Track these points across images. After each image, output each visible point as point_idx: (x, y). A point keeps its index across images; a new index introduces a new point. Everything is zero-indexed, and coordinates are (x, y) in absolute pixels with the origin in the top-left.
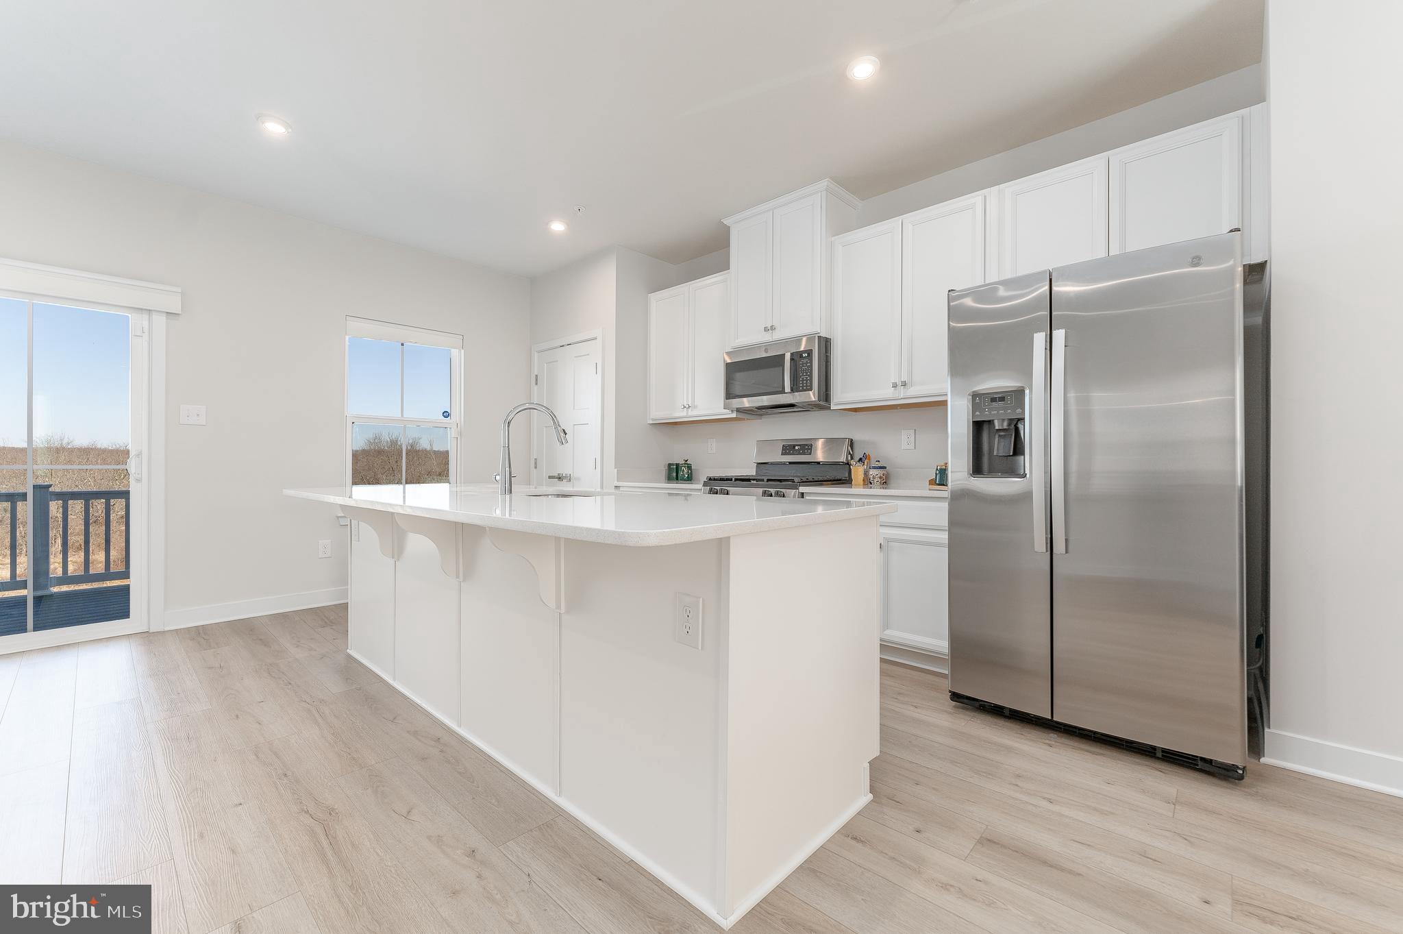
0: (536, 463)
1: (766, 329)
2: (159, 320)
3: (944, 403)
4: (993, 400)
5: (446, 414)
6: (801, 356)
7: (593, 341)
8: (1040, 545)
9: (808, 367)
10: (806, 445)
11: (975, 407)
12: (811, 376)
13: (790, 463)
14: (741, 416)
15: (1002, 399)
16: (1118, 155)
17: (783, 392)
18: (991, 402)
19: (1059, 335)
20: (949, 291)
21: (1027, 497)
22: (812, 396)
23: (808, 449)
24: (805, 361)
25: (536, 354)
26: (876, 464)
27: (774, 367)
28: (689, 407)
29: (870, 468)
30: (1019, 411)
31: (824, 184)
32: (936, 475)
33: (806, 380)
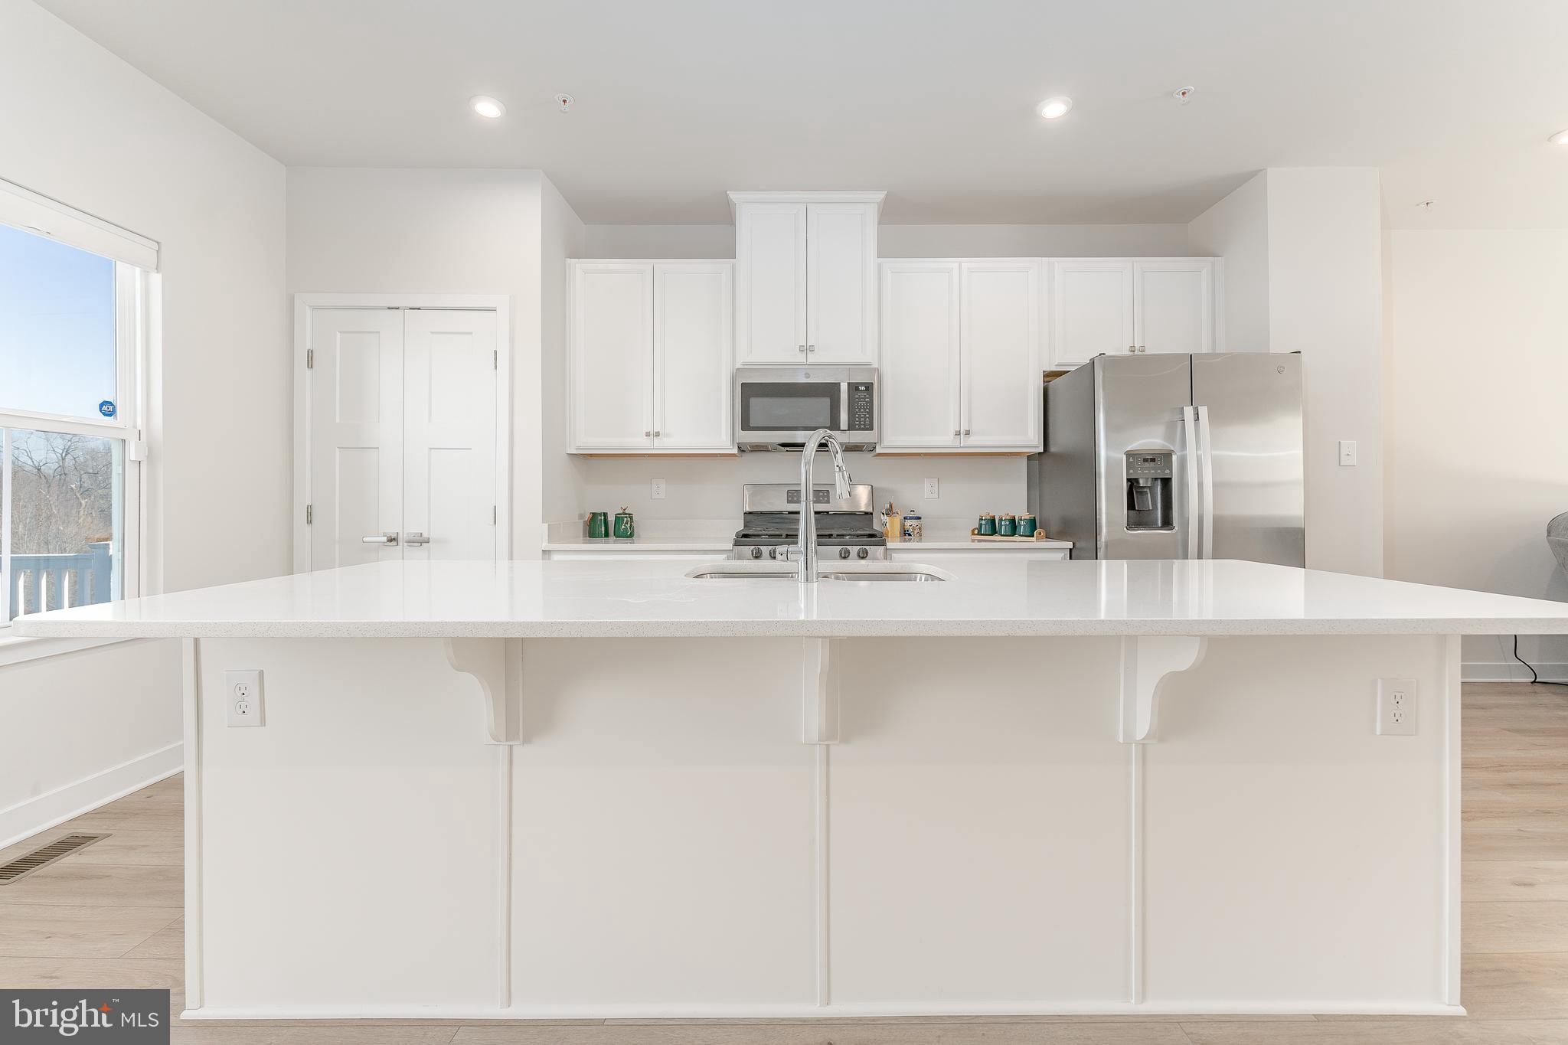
0: (309, 513)
1: (800, 349)
4: (1145, 460)
5: (108, 409)
6: (857, 389)
7: (493, 313)
9: (867, 402)
10: (823, 491)
11: (1129, 466)
12: (871, 413)
14: (743, 451)
15: (1153, 460)
17: (835, 427)
19: (1203, 411)
22: (874, 436)
23: (823, 497)
24: (862, 395)
25: (309, 312)
26: (912, 515)
27: (824, 396)
28: (657, 434)
29: (905, 518)
30: (1167, 471)
31: (881, 196)
32: (981, 525)
33: (865, 418)
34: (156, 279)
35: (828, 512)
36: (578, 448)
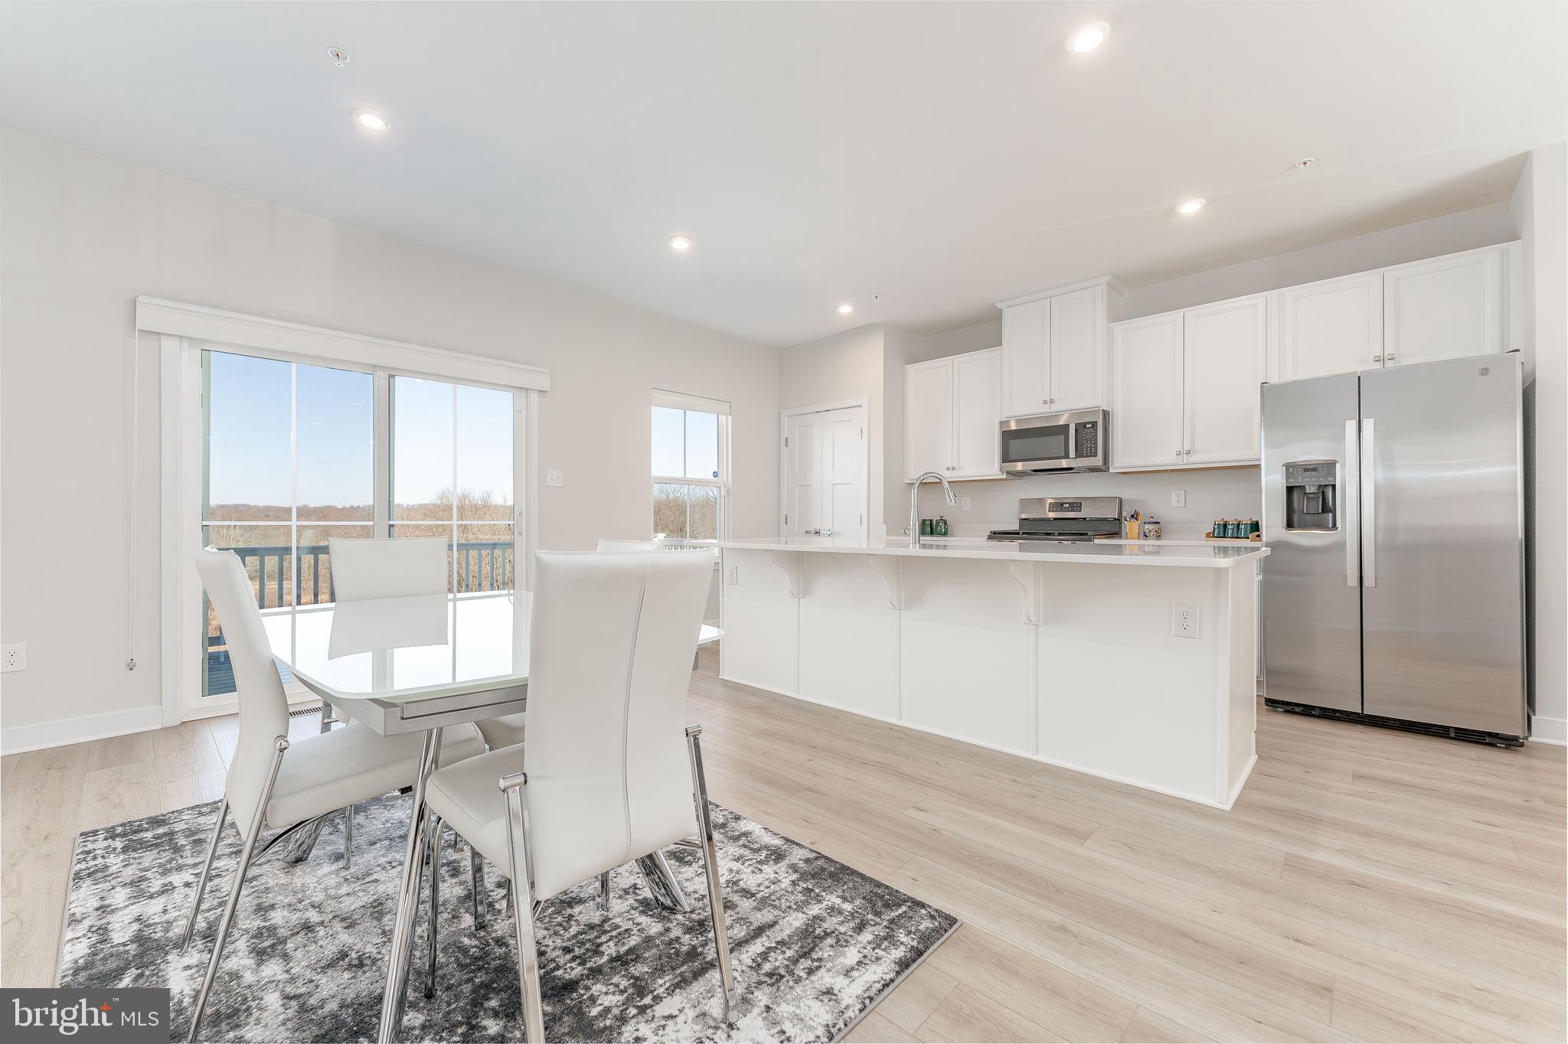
0: (786, 519)
1: (1045, 402)
2: (534, 397)
3: (1258, 467)
4: (1306, 470)
5: (715, 475)
6: (1085, 427)
7: (860, 408)
8: (1353, 581)
9: (1093, 436)
10: (1075, 503)
11: (1288, 475)
12: (1096, 444)
13: (1055, 519)
14: (1010, 477)
15: (1315, 470)
16: (1392, 272)
17: (1066, 456)
18: (1305, 471)
19: (1368, 425)
20: (1262, 384)
21: (1340, 546)
22: (1098, 461)
23: (1077, 507)
24: (1089, 431)
25: (786, 419)
26: (1152, 520)
27: (1060, 434)
28: (954, 469)
29: (1145, 523)
30: (1331, 479)
31: (1108, 278)
32: (1214, 530)
33: (1091, 447)
34: (730, 418)
35: (1085, 519)
36: (911, 480)
